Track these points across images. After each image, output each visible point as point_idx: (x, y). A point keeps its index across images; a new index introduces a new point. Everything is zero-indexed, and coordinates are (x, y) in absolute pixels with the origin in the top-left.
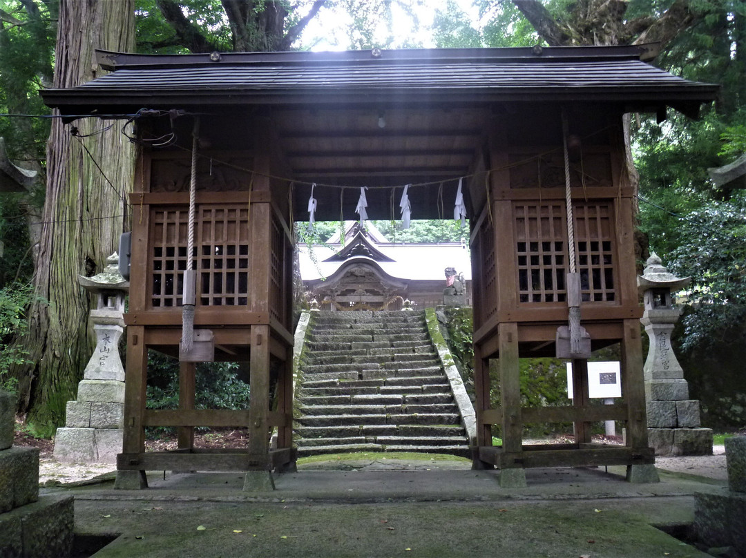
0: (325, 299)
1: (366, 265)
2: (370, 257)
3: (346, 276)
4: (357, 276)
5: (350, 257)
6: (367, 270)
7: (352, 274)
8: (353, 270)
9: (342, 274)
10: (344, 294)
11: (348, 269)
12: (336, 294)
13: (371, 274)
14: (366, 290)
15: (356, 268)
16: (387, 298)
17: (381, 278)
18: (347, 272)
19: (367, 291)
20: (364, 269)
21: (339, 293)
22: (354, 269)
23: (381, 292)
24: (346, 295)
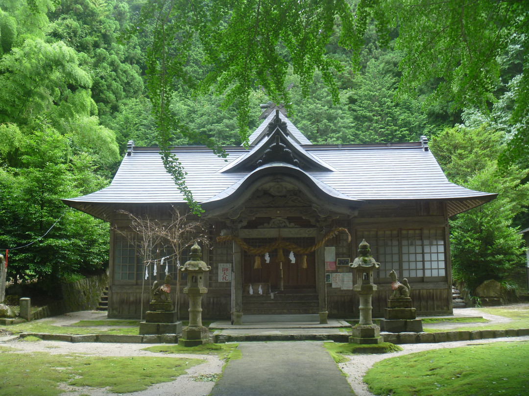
0: (222, 234)
1: (288, 179)
2: (295, 164)
3: (256, 195)
4: (273, 196)
5: (261, 164)
6: (290, 186)
7: (266, 193)
8: (267, 186)
9: (248, 194)
10: (252, 225)
11: (257, 185)
12: (240, 226)
13: (297, 193)
14: (288, 218)
15: (272, 184)
16: (323, 232)
17: (314, 199)
18: (257, 190)
19: (290, 219)
20: (284, 184)
21: (245, 223)
22: (268, 184)
23: (313, 221)
24: (256, 228)
